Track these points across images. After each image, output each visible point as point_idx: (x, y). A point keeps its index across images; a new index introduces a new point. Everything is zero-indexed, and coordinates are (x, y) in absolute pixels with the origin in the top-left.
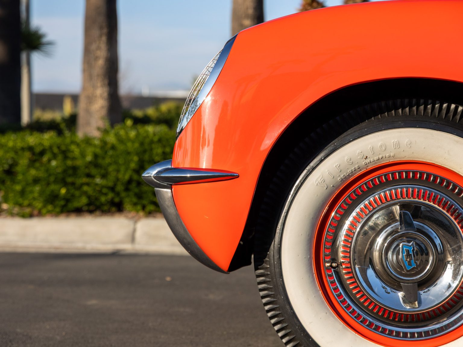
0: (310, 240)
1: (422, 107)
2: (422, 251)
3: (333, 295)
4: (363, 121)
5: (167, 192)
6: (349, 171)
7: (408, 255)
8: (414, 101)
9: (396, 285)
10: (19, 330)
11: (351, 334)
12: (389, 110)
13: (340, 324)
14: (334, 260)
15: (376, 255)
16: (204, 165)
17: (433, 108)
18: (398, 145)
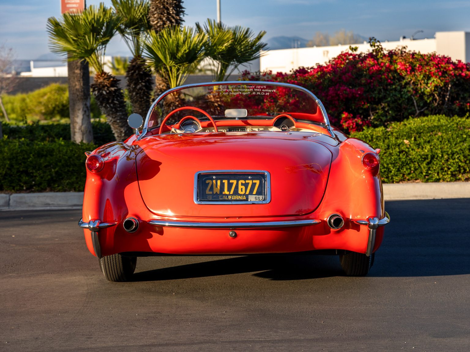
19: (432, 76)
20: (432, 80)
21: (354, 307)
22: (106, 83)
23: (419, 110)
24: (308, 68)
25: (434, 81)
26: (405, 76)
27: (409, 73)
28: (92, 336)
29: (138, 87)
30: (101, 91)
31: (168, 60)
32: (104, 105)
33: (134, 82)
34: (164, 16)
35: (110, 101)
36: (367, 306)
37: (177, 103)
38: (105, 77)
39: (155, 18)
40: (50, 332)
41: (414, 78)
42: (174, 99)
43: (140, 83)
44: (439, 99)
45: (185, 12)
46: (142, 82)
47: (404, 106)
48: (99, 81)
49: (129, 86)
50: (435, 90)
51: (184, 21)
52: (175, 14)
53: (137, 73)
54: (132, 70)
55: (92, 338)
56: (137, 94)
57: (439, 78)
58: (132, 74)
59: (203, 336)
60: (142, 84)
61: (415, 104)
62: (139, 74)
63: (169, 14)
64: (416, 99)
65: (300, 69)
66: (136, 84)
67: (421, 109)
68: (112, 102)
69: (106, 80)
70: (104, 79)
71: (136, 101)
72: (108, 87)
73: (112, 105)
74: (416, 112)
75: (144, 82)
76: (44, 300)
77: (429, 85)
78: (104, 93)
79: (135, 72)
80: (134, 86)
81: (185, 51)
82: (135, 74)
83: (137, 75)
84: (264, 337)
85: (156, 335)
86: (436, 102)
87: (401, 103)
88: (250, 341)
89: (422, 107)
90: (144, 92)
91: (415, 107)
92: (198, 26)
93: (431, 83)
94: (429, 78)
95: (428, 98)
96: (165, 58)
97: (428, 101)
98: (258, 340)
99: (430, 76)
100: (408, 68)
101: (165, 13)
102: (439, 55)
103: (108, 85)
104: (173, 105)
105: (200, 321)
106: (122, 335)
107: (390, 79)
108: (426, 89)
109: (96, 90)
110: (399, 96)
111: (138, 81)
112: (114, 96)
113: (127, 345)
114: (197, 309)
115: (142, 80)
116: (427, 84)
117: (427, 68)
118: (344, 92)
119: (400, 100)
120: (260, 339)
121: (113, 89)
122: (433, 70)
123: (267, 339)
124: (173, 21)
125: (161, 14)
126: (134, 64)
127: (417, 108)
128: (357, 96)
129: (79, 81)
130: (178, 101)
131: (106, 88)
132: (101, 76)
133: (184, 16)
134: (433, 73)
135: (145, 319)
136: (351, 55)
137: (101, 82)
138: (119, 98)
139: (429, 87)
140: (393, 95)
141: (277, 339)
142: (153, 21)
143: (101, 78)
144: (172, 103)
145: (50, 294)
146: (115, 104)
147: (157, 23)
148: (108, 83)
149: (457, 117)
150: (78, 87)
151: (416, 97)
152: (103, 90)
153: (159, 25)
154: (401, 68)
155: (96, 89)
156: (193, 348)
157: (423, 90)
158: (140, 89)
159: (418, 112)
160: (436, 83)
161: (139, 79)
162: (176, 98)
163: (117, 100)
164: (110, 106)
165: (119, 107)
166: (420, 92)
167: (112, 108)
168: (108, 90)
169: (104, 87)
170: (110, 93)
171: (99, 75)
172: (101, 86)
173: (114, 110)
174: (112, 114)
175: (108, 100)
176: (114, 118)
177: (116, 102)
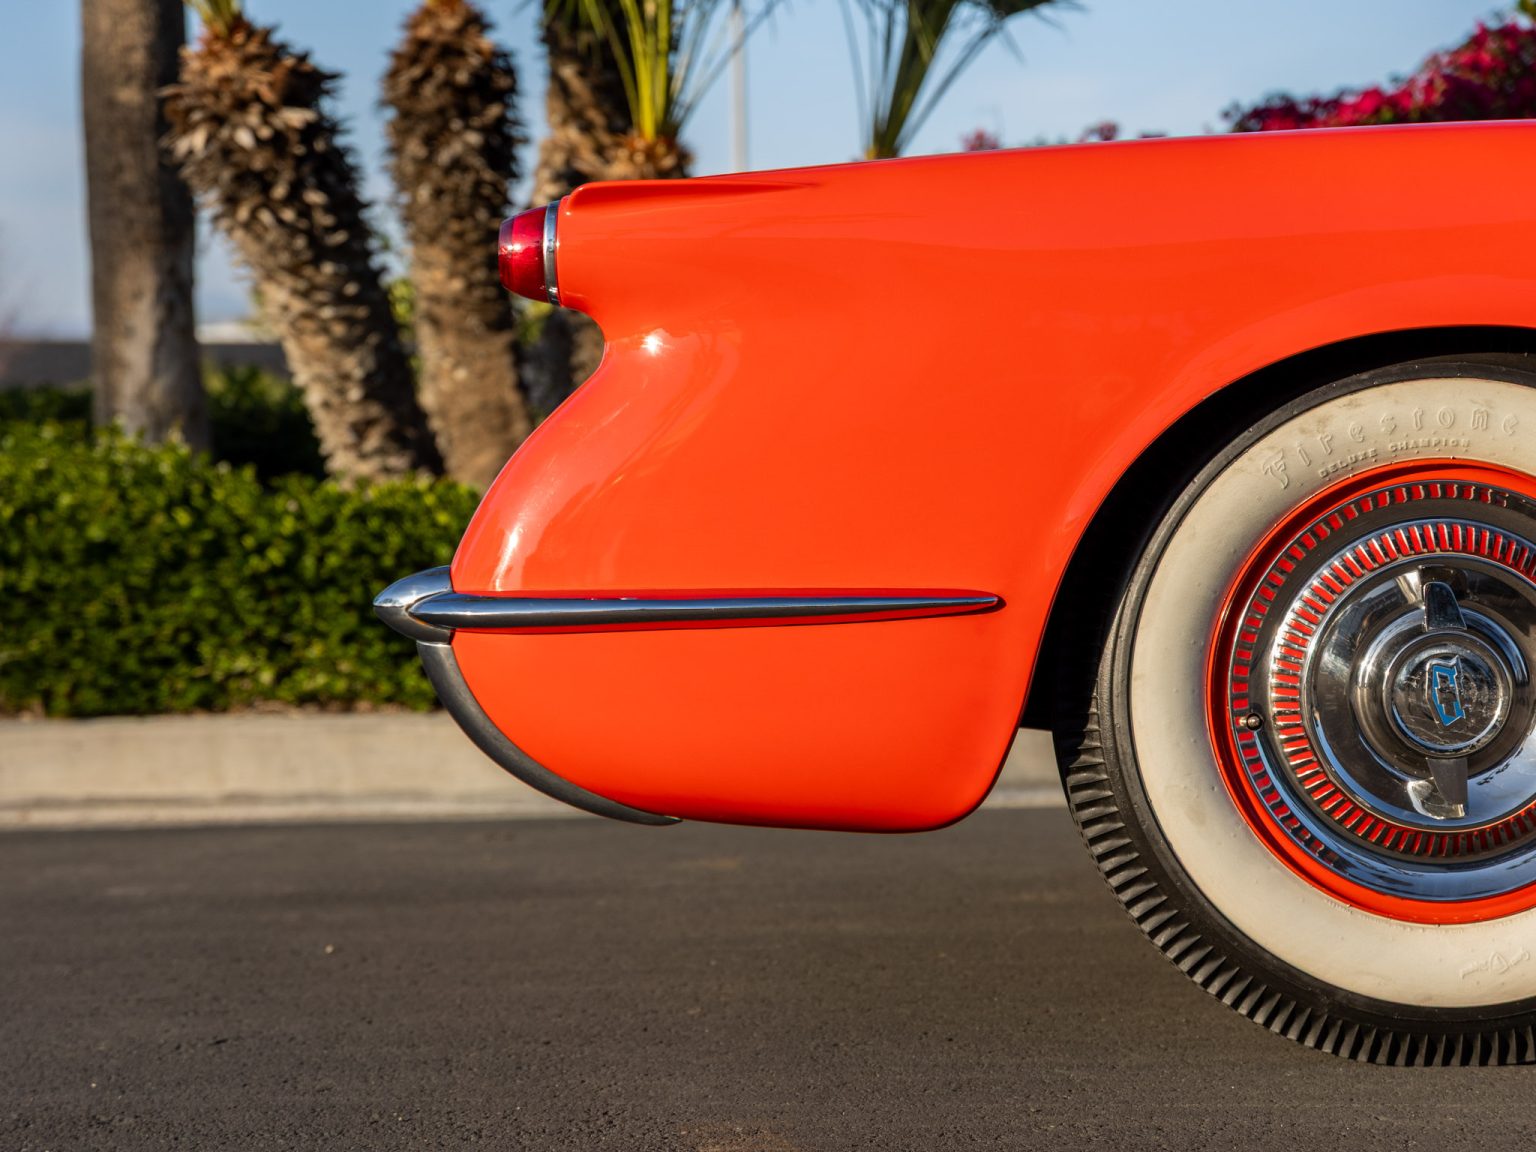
22: (259, 82)
29: (445, 156)
30: (225, 133)
32: (243, 214)
33: (422, 129)
35: (280, 191)
38: (253, 48)
43: (458, 134)
46: (467, 127)
48: (217, 71)
49: (396, 150)
53: (439, 79)
54: (414, 60)
56: (438, 193)
58: (416, 84)
60: (464, 142)
62: (448, 84)
66: (432, 142)
68: (294, 197)
69: (257, 67)
70: (247, 61)
71: (431, 233)
72: (268, 111)
73: (289, 215)
75: (475, 130)
78: (244, 138)
79: (428, 75)
80: (421, 153)
82: (428, 90)
83: (439, 89)
90: (477, 186)
103: (269, 96)
109: (196, 126)
111: (447, 122)
115: (465, 114)
121: (294, 118)
126: (425, 32)
131: (257, 109)
132: (228, 41)
136: (1530, 36)
137: (226, 80)
143: (227, 53)
146: (305, 211)
148: (271, 85)
152: (235, 127)
155: (197, 116)
158: (457, 165)
161: (452, 114)
163: (321, 186)
164: (280, 222)
165: (332, 231)
167: (292, 230)
168: (266, 122)
169: (241, 105)
170: (277, 142)
171: (217, 37)
172: (226, 100)
173: (300, 242)
174: (294, 270)
175: (266, 187)
176: (305, 295)
177: (314, 197)
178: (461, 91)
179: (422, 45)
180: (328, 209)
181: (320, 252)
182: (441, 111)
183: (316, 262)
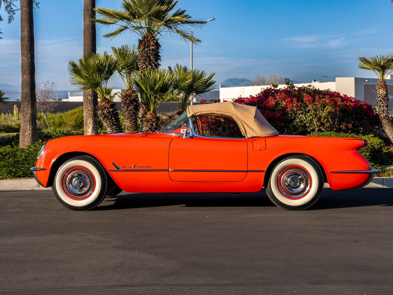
0: (61, 181)
1: (81, 156)
2: (81, 182)
3: (66, 192)
4: (70, 159)
5: (35, 172)
6: (68, 168)
7: (78, 183)
8: (79, 155)
9: (76, 188)
10: (4, 205)
11: (69, 198)
12: (75, 157)
13: (67, 196)
14: (66, 184)
15: (73, 183)
16: (42, 167)
17: (83, 156)
18: (76, 163)
19: (327, 105)
20: (327, 108)
21: (259, 262)
22: (107, 105)
23: (317, 128)
24: (244, 98)
25: (328, 108)
26: (309, 104)
27: (311, 103)
28: (74, 279)
29: (129, 109)
30: (103, 111)
31: (149, 91)
32: (105, 120)
33: (126, 106)
34: (147, 62)
35: (109, 118)
36: (267, 261)
37: (154, 120)
38: (106, 102)
39: (141, 62)
40: (46, 275)
41: (314, 106)
42: (152, 117)
44: (331, 120)
45: (161, 59)
46: (132, 105)
47: (307, 125)
48: (102, 104)
50: (328, 115)
51: (160, 65)
52: (155, 60)
53: (129, 99)
54: (126, 97)
55: (74, 280)
56: (128, 113)
57: (331, 107)
59: (151, 280)
60: (132, 107)
61: (315, 124)
63: (150, 60)
64: (316, 121)
65: (239, 99)
66: (127, 107)
67: (319, 127)
68: (111, 118)
69: (107, 104)
70: (106, 103)
71: (127, 118)
72: (108, 109)
73: (110, 120)
74: (316, 129)
75: (133, 106)
76: (47, 252)
77: (325, 111)
78: (105, 112)
79: (127, 99)
80: (126, 108)
81: (160, 85)
83: (128, 100)
84: (192, 282)
85: (118, 279)
86: (329, 123)
87: (306, 123)
88: (183, 285)
89: (320, 126)
90: (133, 112)
91: (315, 126)
92: (170, 68)
93: (326, 110)
94: (324, 107)
95: (324, 120)
96: (147, 89)
97: (324, 122)
98: (188, 284)
99: (325, 105)
100: (311, 99)
101: (148, 60)
102: (332, 91)
104: (151, 121)
105: (151, 269)
106: (95, 278)
107: (299, 107)
108: (323, 113)
109: (100, 110)
110: (305, 118)
111: (130, 105)
112: (112, 114)
113: (97, 285)
114: (150, 261)
115: (132, 104)
116: (323, 110)
117: (324, 100)
118: (268, 114)
119: (305, 121)
120: (190, 284)
121: (111, 110)
122: (328, 101)
123: (194, 284)
124: (153, 65)
125: (145, 60)
126: (127, 93)
127: (316, 126)
128: (277, 117)
129: (91, 104)
130: (154, 119)
131: (107, 109)
133: (160, 62)
134: (328, 103)
135: (113, 267)
136: (273, 90)
137: (104, 105)
138: (115, 116)
139: (324, 113)
140: (301, 117)
141: (202, 283)
142: (140, 65)
143: (104, 102)
144: (150, 119)
145: (52, 248)
146: (112, 120)
147: (142, 66)
148: (108, 106)
149: (343, 133)
150: (89, 108)
151: (315, 119)
152: (104, 110)
153: (143, 67)
154: (306, 100)
156: (142, 288)
157: (320, 114)
158: (131, 109)
159: (317, 129)
160: (329, 110)
161: (130, 104)
162: (153, 117)
164: (109, 121)
165: (115, 122)
166: (318, 116)
167: (111, 122)
168: (108, 110)
169: (105, 108)
170: (109, 112)
171: (103, 100)
172: (103, 107)
173: (112, 123)
174: (111, 127)
175: (108, 117)
176: (112, 129)
177: (113, 118)
178: (131, 101)
179: (127, 95)
180: (114, 120)
181: (114, 125)
182: (129, 103)
183: (113, 126)
